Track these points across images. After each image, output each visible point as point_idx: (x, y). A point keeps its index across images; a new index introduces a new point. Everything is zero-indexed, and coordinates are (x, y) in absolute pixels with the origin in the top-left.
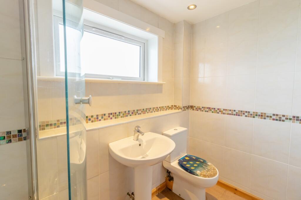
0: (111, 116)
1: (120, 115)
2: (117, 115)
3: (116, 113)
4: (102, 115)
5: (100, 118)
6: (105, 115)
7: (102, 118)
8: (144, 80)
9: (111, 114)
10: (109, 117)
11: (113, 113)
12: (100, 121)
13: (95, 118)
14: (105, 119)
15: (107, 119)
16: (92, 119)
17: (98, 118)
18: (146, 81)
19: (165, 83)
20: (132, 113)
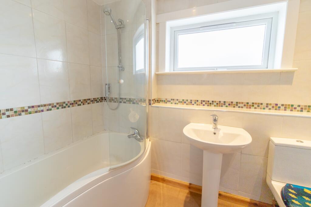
0: (204, 103)
1: (213, 104)
2: (210, 104)
3: (208, 101)
4: (195, 101)
5: (193, 103)
6: (197, 101)
7: (195, 103)
8: (267, 68)
9: (204, 101)
10: (202, 103)
11: (206, 101)
12: (193, 106)
13: (189, 102)
14: (197, 105)
15: (199, 105)
16: (187, 102)
17: (191, 103)
18: (270, 68)
19: (297, 69)
20: (229, 105)
